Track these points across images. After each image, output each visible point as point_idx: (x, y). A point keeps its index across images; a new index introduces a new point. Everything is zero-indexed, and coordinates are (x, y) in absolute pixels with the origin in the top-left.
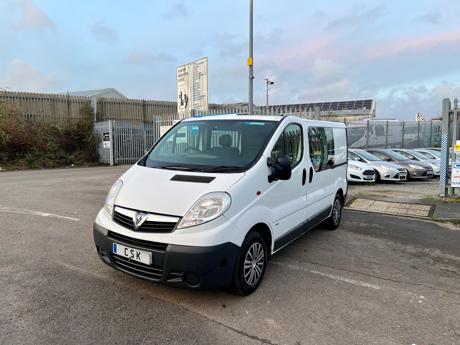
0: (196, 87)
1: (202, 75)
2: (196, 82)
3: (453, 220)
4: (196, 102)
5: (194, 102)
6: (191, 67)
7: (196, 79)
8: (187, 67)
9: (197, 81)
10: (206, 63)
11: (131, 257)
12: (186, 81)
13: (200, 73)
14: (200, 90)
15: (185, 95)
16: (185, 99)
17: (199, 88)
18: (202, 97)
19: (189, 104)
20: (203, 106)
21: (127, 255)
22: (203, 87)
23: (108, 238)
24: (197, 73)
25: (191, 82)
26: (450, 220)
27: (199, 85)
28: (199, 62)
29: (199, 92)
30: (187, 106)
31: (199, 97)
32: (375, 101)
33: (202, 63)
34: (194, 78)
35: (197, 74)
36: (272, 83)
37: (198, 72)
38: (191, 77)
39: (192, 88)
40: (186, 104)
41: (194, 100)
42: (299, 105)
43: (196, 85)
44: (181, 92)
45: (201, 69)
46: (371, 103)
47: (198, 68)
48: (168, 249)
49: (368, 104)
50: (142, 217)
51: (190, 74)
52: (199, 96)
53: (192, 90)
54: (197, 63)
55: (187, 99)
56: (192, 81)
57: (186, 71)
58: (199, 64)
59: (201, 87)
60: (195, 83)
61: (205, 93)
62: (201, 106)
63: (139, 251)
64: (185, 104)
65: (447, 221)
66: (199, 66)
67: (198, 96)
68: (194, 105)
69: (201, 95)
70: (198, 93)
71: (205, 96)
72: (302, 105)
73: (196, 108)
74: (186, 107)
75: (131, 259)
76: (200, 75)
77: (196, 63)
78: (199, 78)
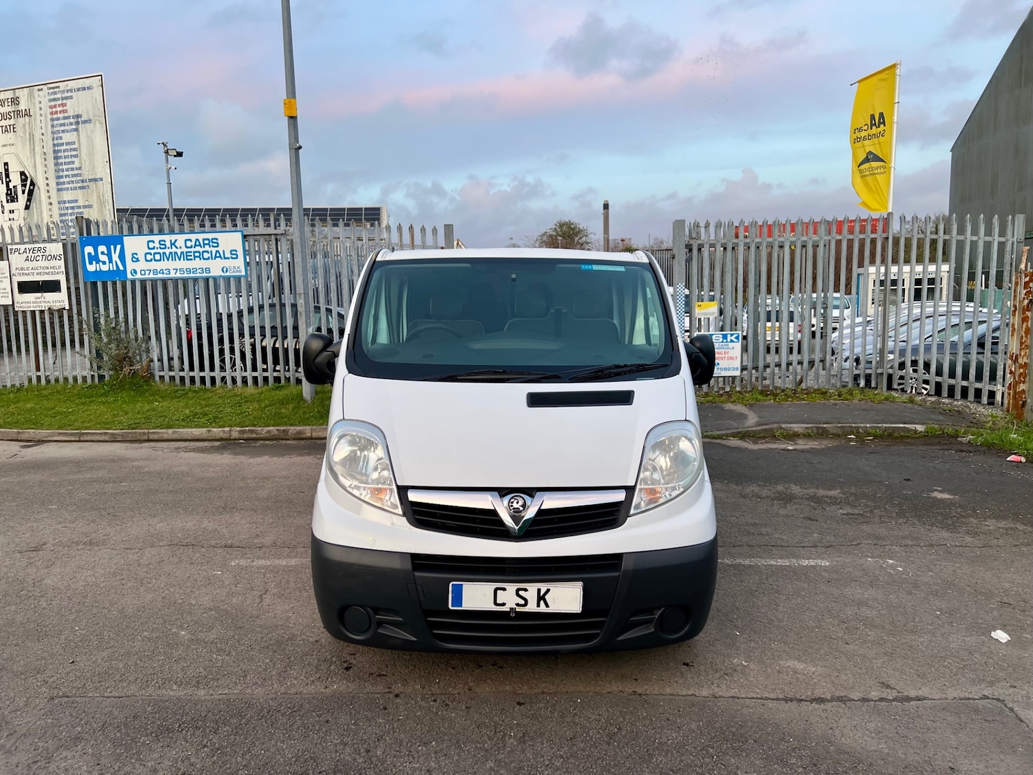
0: (66, 154)
1: (85, 122)
2: (64, 141)
3: (734, 433)
4: (67, 196)
5: (58, 196)
6: (43, 97)
7: (63, 131)
8: (23, 95)
9: (67, 137)
10: (97, 92)
11: (515, 606)
12: (25, 133)
13: (78, 116)
14: (80, 163)
15: (22, 173)
16: (24, 186)
17: (76, 156)
18: (92, 183)
19: (40, 201)
20: (95, 206)
21: (504, 604)
22: (91, 154)
23: (417, 574)
24: (66, 115)
25: (44, 137)
26: (730, 434)
27: (75, 150)
28: (72, 85)
29: (80, 168)
30: (33, 205)
31: (77, 182)
32: (385, 210)
33: (84, 89)
34: (55, 129)
35: (65, 118)
36: (180, 154)
37: (71, 113)
38: (43, 125)
39: (51, 156)
40: (29, 200)
41: (59, 190)
42: (237, 210)
43: (65, 147)
44: (6, 164)
45: (81, 104)
46: (379, 214)
47: (68, 102)
48: (626, 565)
49: (373, 215)
50: (528, 503)
51: (38, 115)
52: (79, 178)
53: (51, 162)
54: (61, 89)
55: (32, 184)
56: (50, 136)
57: (22, 107)
58: (71, 91)
59: (84, 156)
60: (60, 141)
61: (102, 171)
62: (90, 206)
63: (543, 587)
64: (22, 199)
65: (727, 435)
66: (71, 97)
67: (74, 179)
68: (59, 203)
69: (87, 176)
70: (76, 172)
71: (102, 179)
72: (243, 210)
73: (70, 211)
74: (27, 207)
75: (516, 612)
76: (77, 123)
77: (58, 87)
78: (77, 130)
